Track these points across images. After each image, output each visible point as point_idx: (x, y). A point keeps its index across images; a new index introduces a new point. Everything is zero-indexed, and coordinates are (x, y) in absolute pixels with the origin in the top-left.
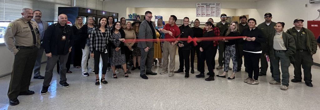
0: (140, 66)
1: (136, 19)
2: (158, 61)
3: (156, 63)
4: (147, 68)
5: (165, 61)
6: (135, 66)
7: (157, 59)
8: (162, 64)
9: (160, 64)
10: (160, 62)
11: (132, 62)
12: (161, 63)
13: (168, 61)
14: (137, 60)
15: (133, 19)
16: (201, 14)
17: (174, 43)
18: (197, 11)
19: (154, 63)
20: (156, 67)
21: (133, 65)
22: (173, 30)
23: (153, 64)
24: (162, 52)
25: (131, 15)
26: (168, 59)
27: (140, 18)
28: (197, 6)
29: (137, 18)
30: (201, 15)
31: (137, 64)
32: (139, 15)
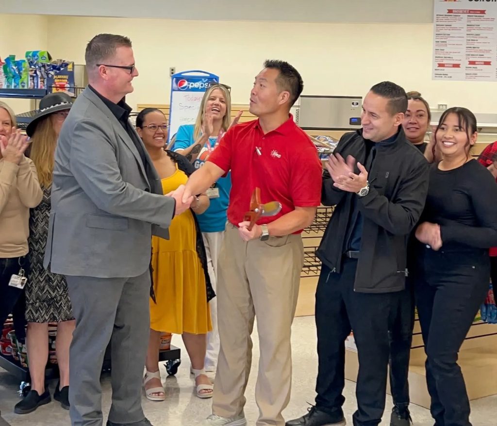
0: (66, 388)
1: (50, 88)
2: (184, 355)
3: (172, 370)
4: (113, 398)
5: (228, 356)
6: (38, 386)
7: (177, 342)
8: (212, 375)
9: (197, 372)
10: (198, 361)
11: (18, 363)
12: (201, 367)
13: (249, 354)
14: (51, 350)
15: (29, 85)
16: (464, 63)
17: (249, 229)
18: (441, 40)
19: (162, 364)
20: (172, 392)
21: (28, 379)
22: (275, 154)
23: (152, 375)
24: (211, 294)
25: (18, 64)
26: (250, 346)
27: (71, 78)
28: (442, 8)
29: (51, 80)
30: (462, 71)
31: (52, 371)
32: (67, 60)
